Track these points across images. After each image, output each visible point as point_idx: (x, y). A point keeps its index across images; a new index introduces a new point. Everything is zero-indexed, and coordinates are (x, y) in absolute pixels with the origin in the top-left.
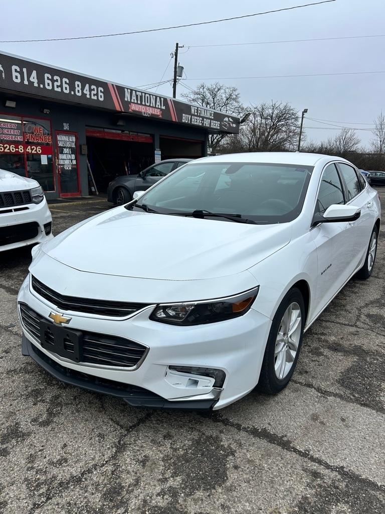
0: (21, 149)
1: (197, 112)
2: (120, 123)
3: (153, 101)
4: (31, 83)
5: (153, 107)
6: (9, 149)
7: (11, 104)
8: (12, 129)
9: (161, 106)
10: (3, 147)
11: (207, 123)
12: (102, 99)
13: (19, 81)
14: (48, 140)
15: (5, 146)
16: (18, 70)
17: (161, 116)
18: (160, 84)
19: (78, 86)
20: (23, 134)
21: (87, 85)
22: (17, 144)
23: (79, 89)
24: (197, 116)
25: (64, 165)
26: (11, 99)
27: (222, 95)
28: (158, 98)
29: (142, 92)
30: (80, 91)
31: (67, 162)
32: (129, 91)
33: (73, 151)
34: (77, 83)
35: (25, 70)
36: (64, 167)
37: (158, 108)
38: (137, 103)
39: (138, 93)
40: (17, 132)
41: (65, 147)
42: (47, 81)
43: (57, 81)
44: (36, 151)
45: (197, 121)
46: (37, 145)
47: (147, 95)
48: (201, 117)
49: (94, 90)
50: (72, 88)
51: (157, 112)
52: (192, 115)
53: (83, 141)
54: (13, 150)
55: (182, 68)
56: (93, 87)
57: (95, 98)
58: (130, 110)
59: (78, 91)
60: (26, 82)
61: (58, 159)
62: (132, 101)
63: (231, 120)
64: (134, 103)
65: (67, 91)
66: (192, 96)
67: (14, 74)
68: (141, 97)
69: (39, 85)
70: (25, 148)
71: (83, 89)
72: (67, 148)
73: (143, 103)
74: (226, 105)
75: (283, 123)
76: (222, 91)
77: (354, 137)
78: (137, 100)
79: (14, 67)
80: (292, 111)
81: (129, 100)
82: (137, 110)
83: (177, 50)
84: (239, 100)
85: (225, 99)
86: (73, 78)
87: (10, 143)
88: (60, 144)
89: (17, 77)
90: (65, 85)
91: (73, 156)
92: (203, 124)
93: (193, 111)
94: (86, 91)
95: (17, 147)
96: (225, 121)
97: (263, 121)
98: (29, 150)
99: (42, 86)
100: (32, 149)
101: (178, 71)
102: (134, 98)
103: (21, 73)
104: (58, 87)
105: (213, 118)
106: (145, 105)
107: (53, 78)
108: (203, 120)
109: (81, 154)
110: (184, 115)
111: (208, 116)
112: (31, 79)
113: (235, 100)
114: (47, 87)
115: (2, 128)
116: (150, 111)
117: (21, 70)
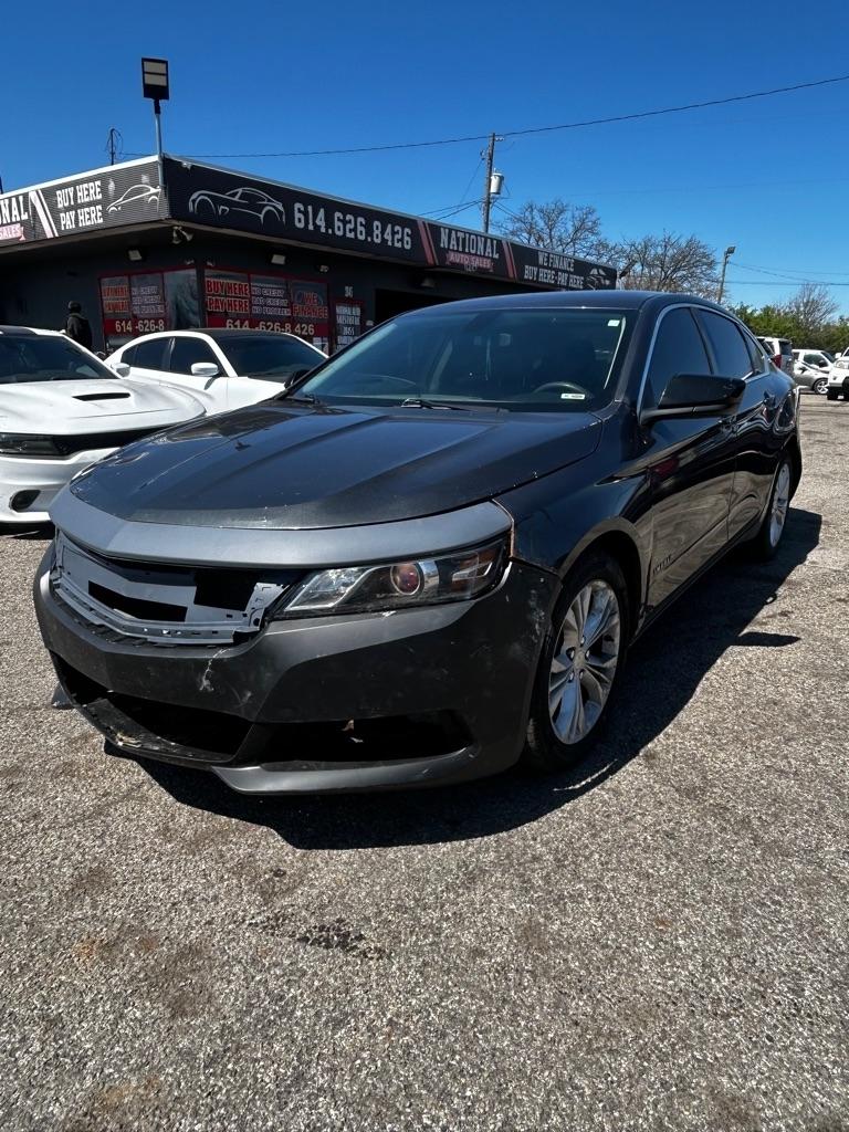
0: (288, 329)
1: (548, 261)
2: (427, 283)
3: (481, 246)
4: (317, 227)
5: (481, 256)
6: (273, 329)
7: (278, 259)
8: (278, 297)
9: (492, 253)
10: (266, 326)
11: (562, 279)
12: (408, 247)
13: (301, 225)
14: (324, 313)
15: (268, 324)
16: (302, 209)
17: (491, 270)
19: (377, 228)
20: (290, 306)
21: (390, 226)
22: (283, 321)
23: (379, 232)
24: (547, 268)
26: (279, 252)
27: (567, 223)
28: (489, 241)
29: (466, 233)
30: (380, 236)
32: (447, 231)
33: (357, 330)
34: (376, 223)
37: (488, 257)
38: (457, 251)
39: (460, 234)
40: (284, 302)
41: (345, 325)
42: (337, 224)
43: (350, 222)
44: (308, 331)
45: (546, 276)
46: (309, 321)
47: (472, 237)
48: (554, 269)
49: (398, 232)
50: (369, 232)
51: (487, 264)
52: (539, 266)
53: (371, 313)
54: (278, 330)
56: (397, 228)
57: (398, 245)
58: (448, 263)
59: (377, 236)
60: (311, 227)
61: (336, 343)
62: (451, 247)
63: (602, 272)
64: (453, 250)
65: (362, 238)
67: (297, 215)
68: (464, 240)
69: (327, 230)
70: (294, 327)
71: (383, 233)
72: (348, 326)
73: (467, 250)
75: (684, 273)
77: (827, 299)
78: (458, 245)
79: (298, 206)
81: (446, 247)
82: (458, 261)
86: (370, 215)
87: (274, 319)
88: (340, 320)
89: (300, 220)
90: (360, 228)
92: (556, 281)
93: (541, 259)
94: (388, 236)
95: (283, 326)
96: (593, 275)
97: (646, 270)
98: (298, 329)
99: (330, 231)
100: (302, 329)
102: (453, 242)
103: (305, 213)
104: (351, 231)
105: (572, 270)
106: (469, 253)
107: (344, 217)
108: (556, 275)
110: (527, 267)
111: (565, 267)
113: (591, 230)
114: (337, 233)
115: (266, 297)
116: (477, 262)
117: (306, 208)
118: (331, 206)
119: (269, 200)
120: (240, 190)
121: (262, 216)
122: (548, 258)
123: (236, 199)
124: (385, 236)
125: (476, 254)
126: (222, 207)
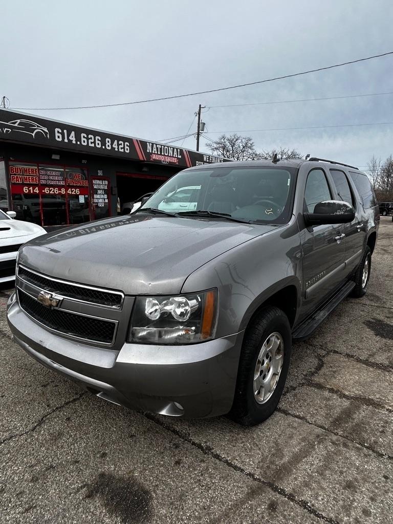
0: (63, 191)
1: (209, 160)
2: (144, 169)
3: (171, 152)
4: (70, 141)
5: (171, 156)
6: (54, 191)
7: (56, 157)
8: (56, 176)
9: (178, 155)
10: (49, 190)
12: (128, 152)
13: (60, 139)
14: (85, 183)
15: (50, 189)
16: (60, 131)
17: (177, 164)
18: (186, 137)
19: (108, 142)
20: (65, 180)
21: (116, 141)
22: (60, 187)
23: (109, 144)
25: (98, 203)
26: (55, 154)
27: (240, 144)
28: (175, 149)
29: (161, 145)
30: (110, 146)
31: (100, 201)
32: (151, 144)
33: (106, 192)
34: (107, 139)
35: (65, 131)
36: (97, 205)
37: (175, 157)
38: (157, 154)
39: (159, 147)
40: (60, 178)
41: (99, 189)
42: (83, 139)
43: (91, 138)
44: (75, 192)
46: (76, 187)
47: (165, 147)
49: (121, 144)
50: (104, 143)
51: (175, 160)
52: (204, 162)
53: (114, 184)
54: (57, 192)
55: (204, 124)
56: (120, 142)
57: (122, 150)
58: (151, 159)
59: (108, 146)
60: (66, 140)
61: (93, 198)
62: (153, 152)
64: (155, 154)
65: (100, 146)
66: (215, 146)
67: (57, 134)
68: (161, 149)
69: (76, 141)
70: (66, 190)
71: (112, 144)
73: (163, 154)
74: (243, 152)
76: (239, 141)
78: (157, 151)
79: (57, 130)
80: (297, 156)
81: (151, 152)
82: (158, 159)
83: (200, 110)
84: (254, 147)
85: (242, 147)
86: (104, 136)
87: (54, 186)
88: (95, 187)
89: (59, 137)
90: (97, 142)
91: (106, 196)
93: (205, 159)
94: (115, 145)
95: (60, 190)
98: (69, 192)
99: (79, 143)
100: (72, 191)
101: (201, 127)
102: (155, 150)
103: (63, 134)
104: (92, 143)
106: (164, 155)
107: (88, 136)
109: (112, 194)
110: (197, 162)
112: (70, 138)
113: (250, 148)
114: (83, 143)
115: (49, 176)
116: (168, 160)
117: (63, 131)
118: (78, 131)
119: (38, 126)
120: (19, 121)
121: (33, 135)
122: (209, 158)
123: (16, 125)
124: (114, 146)
125: (168, 156)
126: (6, 129)
